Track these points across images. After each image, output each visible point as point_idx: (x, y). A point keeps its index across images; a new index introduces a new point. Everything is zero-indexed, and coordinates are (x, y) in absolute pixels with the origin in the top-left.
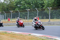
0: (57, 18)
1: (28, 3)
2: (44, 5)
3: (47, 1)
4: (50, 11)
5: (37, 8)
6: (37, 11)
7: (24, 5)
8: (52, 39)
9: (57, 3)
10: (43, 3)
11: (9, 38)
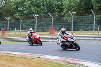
0: (85, 30)
1: (36, 5)
2: (63, 7)
3: (68, 2)
4: (73, 18)
5: (51, 13)
6: (51, 17)
7: (30, 7)
8: (77, 64)
9: (85, 4)
10: (62, 5)
11: (4, 63)
